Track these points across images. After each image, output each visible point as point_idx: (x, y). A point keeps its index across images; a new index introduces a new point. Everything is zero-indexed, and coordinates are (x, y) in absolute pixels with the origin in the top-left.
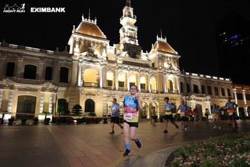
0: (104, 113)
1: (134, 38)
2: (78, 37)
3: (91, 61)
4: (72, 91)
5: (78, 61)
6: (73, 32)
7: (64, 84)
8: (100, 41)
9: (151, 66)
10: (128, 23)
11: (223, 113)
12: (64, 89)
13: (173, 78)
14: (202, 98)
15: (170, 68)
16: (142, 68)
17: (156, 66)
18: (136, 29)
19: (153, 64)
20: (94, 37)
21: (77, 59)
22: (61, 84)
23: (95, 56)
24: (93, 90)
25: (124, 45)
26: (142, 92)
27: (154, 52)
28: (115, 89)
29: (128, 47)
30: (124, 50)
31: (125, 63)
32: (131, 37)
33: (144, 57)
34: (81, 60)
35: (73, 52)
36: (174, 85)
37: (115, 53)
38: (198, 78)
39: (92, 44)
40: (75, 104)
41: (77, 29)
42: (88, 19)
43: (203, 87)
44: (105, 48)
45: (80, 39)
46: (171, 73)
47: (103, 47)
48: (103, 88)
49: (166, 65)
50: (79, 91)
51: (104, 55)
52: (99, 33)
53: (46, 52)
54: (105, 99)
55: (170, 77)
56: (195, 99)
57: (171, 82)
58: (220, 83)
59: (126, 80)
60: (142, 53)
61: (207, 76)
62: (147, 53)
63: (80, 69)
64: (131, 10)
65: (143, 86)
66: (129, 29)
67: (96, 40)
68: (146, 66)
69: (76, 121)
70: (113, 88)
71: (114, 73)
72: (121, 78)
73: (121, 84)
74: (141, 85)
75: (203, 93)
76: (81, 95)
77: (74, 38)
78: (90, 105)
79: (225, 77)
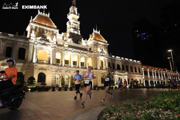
0: (52, 83)
1: (77, 29)
2: (34, 25)
3: (44, 44)
4: (28, 66)
5: (34, 43)
6: (31, 21)
7: (21, 61)
8: (52, 30)
9: (89, 50)
10: (73, 18)
11: (135, 84)
12: (22, 64)
13: (103, 59)
14: (122, 74)
15: (102, 52)
16: (82, 51)
17: (92, 50)
18: (79, 23)
19: (90, 49)
20: (47, 26)
21: (33, 42)
22: (19, 60)
23: (48, 41)
24: (44, 66)
25: (70, 33)
26: (81, 68)
27: (91, 40)
28: (62, 66)
29: (72, 36)
30: (69, 38)
31: (70, 46)
32: (75, 29)
33: (84, 43)
34: (36, 43)
35: (30, 36)
36: (104, 64)
37: (63, 39)
38: (120, 60)
39: (45, 32)
40: (30, 76)
41: (34, 19)
42: (43, 12)
43: (123, 66)
44: (55, 35)
45: (36, 27)
46: (102, 55)
47: (53, 34)
48: (53, 64)
49: (99, 50)
50: (33, 66)
51: (55, 40)
52: (51, 24)
53: (7, 35)
54: (54, 73)
55: (102, 58)
56: (118, 74)
57: (102, 62)
58: (134, 63)
59: (70, 59)
60: (83, 41)
61: (126, 59)
62: (86, 41)
63: (35, 50)
64: (76, 9)
65: (82, 64)
66: (74, 23)
67: (49, 29)
68: (86, 50)
69: (30, 89)
70: (60, 64)
71: (62, 53)
72: (67, 57)
73: (67, 62)
74: (81, 63)
75: (123, 70)
76: (35, 69)
77: (31, 26)
78: (42, 77)
79: (137, 60)
